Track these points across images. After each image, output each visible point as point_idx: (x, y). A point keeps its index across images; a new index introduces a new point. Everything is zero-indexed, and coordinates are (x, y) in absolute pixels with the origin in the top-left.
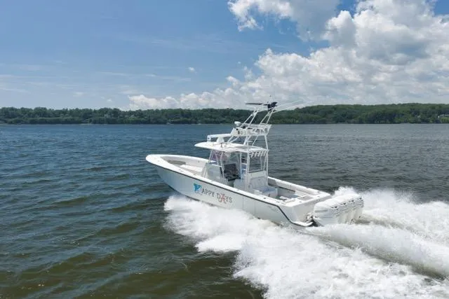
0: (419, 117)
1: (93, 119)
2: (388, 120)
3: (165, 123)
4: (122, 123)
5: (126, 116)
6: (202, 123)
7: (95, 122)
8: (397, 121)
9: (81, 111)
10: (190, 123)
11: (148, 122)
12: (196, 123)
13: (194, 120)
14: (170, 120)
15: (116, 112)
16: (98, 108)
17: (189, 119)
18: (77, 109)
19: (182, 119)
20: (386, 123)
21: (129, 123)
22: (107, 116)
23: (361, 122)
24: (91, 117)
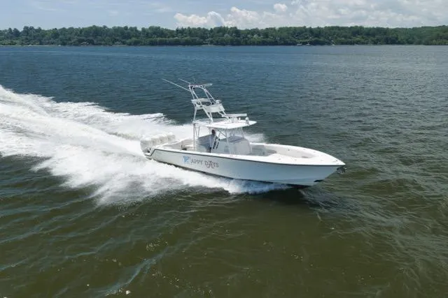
5: (249, 36)
11: (275, 43)
21: (253, 44)
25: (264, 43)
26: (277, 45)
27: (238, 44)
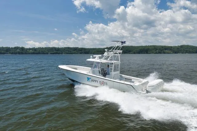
0: (158, 51)
1: (11, 52)
2: (145, 52)
3: (48, 54)
4: (26, 53)
5: (28, 50)
6: (65, 53)
7: (12, 53)
8: (149, 53)
9: (4, 48)
10: (59, 53)
11: (39, 53)
12: (62, 54)
13: (61, 52)
14: (49, 52)
15: (23, 49)
16: (13, 47)
17: (59, 52)
18: (2, 47)
19: (55, 52)
20: (144, 53)
21: (29, 53)
22: (18, 50)
23: (134, 53)
24: (10, 51)
25: (33, 53)
26: (40, 54)
27: (22, 53)
